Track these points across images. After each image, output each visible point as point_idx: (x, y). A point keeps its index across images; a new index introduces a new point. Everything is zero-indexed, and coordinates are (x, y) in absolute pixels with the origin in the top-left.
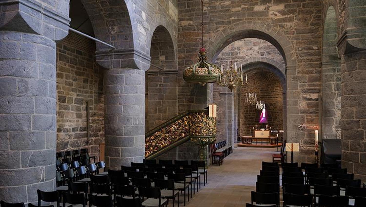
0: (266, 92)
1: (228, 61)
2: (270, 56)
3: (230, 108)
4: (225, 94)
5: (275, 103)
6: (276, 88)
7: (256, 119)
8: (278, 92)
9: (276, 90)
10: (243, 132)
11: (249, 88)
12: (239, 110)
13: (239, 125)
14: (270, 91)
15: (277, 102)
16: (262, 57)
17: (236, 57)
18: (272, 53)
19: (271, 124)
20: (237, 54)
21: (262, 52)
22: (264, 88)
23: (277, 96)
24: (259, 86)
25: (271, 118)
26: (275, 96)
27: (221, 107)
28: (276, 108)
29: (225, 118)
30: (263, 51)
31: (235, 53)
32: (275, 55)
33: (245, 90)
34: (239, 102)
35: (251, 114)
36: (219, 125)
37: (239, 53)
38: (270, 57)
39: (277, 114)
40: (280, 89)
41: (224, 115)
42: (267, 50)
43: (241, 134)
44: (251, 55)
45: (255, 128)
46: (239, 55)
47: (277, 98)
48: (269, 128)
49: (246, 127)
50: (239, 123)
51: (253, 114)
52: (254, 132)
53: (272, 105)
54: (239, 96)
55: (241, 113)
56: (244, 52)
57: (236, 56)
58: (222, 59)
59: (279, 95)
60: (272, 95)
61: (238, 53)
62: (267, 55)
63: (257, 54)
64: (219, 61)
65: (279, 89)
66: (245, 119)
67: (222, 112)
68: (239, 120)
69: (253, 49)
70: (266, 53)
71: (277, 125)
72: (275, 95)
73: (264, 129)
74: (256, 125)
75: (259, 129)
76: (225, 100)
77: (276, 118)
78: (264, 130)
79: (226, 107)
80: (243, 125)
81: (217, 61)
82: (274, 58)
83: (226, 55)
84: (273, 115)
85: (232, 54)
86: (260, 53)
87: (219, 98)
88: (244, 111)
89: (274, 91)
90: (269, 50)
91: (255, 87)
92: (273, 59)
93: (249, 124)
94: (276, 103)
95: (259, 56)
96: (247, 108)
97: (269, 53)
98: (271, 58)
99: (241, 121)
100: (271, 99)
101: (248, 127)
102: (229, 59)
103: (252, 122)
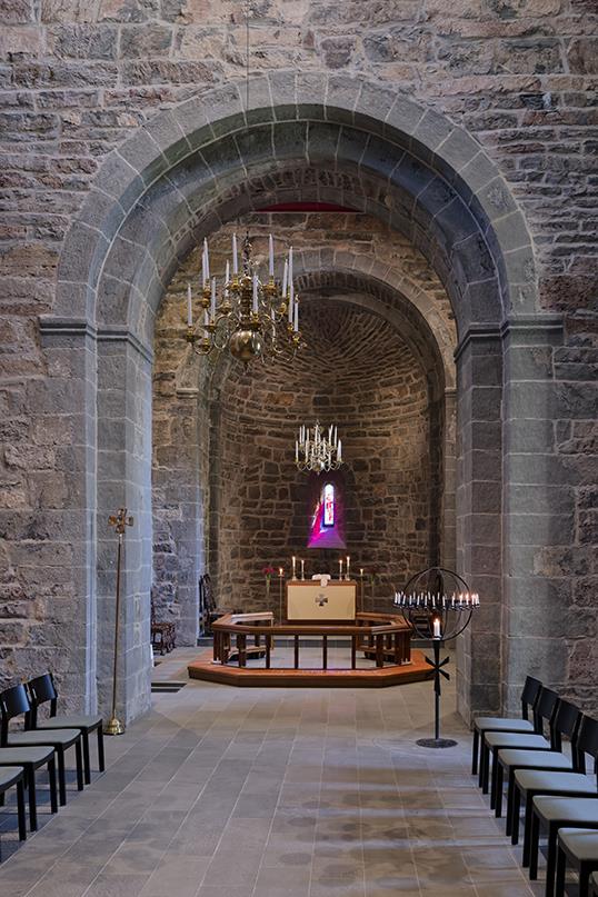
0: (340, 410)
1: (101, 90)
2: (389, 70)
3: (115, 436)
4: (77, 330)
5: (378, 461)
6: (384, 391)
7: (293, 531)
8: (393, 408)
9: (380, 399)
10: (236, 588)
11: (264, 386)
12: (212, 481)
13: (212, 558)
14: (357, 406)
15: (385, 453)
16: (336, 73)
17: (156, 69)
18: (401, 49)
19: (360, 552)
20: (162, 44)
21: (335, 38)
22: (331, 393)
23: (389, 428)
24: (309, 382)
25: (363, 527)
26: (377, 429)
27: (47, 423)
28: (382, 479)
29: (75, 499)
30: (339, 30)
31: (145, 42)
32: (422, 65)
33: (245, 394)
34: (214, 444)
35: (271, 506)
36: (30, 548)
37: (180, 36)
38: (390, 75)
39: (386, 507)
40: (401, 395)
41: (69, 482)
42: (368, 31)
43: (222, 599)
44: (261, 55)
45: (288, 569)
46: (173, 56)
47: (387, 434)
48: (355, 569)
49: (247, 567)
50: (213, 544)
51: (282, 506)
52: (285, 592)
53: (366, 468)
54: (214, 416)
55: (224, 502)
56: (213, 32)
57: (156, 59)
58: (52, 77)
59: (394, 420)
60: (366, 424)
61: (168, 43)
62: (367, 63)
63: (298, 51)
64: (34, 93)
65: (395, 393)
66: (244, 527)
67: (51, 457)
68: (212, 535)
69: (271, 13)
70: (361, 48)
71: (384, 557)
72: (375, 423)
73: (329, 577)
74: (294, 559)
75: (306, 576)
76: (77, 372)
77: (381, 525)
78: (329, 583)
79: (80, 421)
80: (234, 555)
81: (22, 91)
82: (417, 82)
83: (84, 48)
84: (367, 515)
85: (130, 47)
86: (324, 45)
87: (34, 355)
88: (242, 492)
89: (373, 407)
90: (384, 30)
91: (290, 383)
92: (411, 90)
93: (263, 554)
94: (382, 459)
95: (316, 65)
96: (256, 478)
97: (382, 51)
98: (397, 84)
99: (222, 538)
100: (362, 443)
101: (257, 567)
102: (104, 76)
103: (276, 543)
